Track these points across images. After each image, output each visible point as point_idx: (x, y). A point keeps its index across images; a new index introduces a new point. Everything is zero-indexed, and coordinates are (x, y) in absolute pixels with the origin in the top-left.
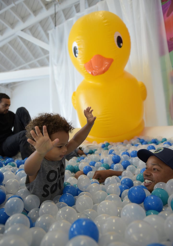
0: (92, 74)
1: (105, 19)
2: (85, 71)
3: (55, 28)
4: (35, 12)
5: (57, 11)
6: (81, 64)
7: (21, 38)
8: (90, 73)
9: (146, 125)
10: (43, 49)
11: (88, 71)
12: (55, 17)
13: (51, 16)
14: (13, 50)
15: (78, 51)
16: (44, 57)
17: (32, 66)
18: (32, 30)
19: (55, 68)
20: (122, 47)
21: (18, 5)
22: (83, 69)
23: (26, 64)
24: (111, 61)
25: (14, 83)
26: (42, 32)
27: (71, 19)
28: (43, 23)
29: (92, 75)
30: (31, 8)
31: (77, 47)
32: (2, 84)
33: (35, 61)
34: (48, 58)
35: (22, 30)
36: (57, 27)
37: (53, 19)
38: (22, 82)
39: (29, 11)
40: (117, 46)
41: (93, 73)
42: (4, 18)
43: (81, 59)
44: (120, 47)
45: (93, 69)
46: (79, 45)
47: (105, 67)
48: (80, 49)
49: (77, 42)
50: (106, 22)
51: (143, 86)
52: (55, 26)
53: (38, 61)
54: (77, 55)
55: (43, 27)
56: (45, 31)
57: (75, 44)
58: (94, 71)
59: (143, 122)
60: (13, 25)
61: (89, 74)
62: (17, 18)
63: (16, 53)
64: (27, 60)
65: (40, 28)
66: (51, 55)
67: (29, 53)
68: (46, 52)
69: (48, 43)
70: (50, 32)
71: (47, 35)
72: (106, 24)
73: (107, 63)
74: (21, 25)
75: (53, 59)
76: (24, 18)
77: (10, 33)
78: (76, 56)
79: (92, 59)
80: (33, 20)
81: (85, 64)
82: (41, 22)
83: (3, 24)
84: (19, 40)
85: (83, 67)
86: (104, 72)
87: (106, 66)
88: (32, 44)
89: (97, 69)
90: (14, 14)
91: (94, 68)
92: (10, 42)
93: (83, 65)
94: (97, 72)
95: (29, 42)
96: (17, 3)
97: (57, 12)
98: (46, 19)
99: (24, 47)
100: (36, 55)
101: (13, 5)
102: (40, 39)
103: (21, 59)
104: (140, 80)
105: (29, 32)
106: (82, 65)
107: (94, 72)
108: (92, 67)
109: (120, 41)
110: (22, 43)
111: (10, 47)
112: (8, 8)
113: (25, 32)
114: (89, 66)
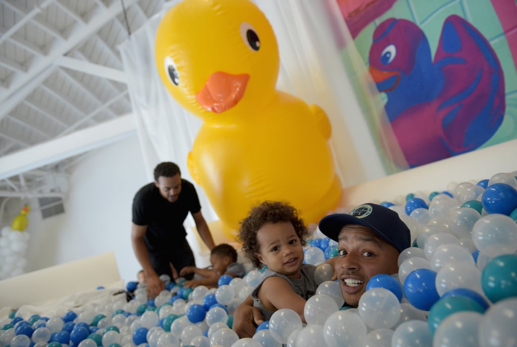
0: (213, 110)
1: (215, 4)
2: (200, 107)
3: (129, 38)
4: (85, 16)
5: (126, 6)
6: (189, 97)
7: (67, 70)
8: (210, 109)
9: (344, 185)
10: (115, 83)
11: (205, 106)
12: (125, 17)
13: (118, 17)
14: (55, 96)
15: (177, 72)
16: (120, 97)
17: (100, 119)
18: (86, 50)
19: (144, 113)
20: (261, 49)
21: (48, 8)
22: (195, 105)
23: (87, 118)
24: (245, 79)
25: (70, 160)
26: (107, 50)
27: (156, 16)
28: (104, 33)
29: (214, 114)
30: (76, 10)
31: (175, 66)
32: (46, 166)
33: (103, 108)
34: (127, 97)
35: (65, 55)
36: (133, 36)
37: (122, 22)
38: (86, 153)
39: (72, 16)
40: (250, 48)
41: (216, 108)
42: (26, 38)
43: (186, 87)
44: (256, 48)
45: (215, 102)
46: (176, 61)
47: (236, 92)
48: (179, 68)
49: (172, 57)
50: (220, 10)
51: (320, 112)
52: (130, 34)
53: (111, 107)
54: (177, 80)
55: (106, 40)
56: (113, 47)
57: (169, 62)
58: (215, 104)
59: (337, 181)
60: (44, 48)
61: (208, 111)
62: (51, 33)
63: (62, 100)
64: (86, 108)
65: (101, 44)
66: (131, 90)
67: (89, 96)
68: (121, 87)
69: (121, 69)
70: (121, 48)
71: (118, 54)
72: (219, 13)
73: (239, 84)
74: (62, 45)
75: (137, 98)
76: (64, 32)
77: (41, 64)
78: (176, 84)
79: (207, 83)
80: (82, 32)
81: (197, 94)
82: (100, 32)
83: (25, 51)
84: (64, 74)
85: (195, 101)
86: (235, 102)
87: (238, 89)
88: (91, 77)
89: (222, 100)
90: (42, 27)
91: (214, 98)
92: (46, 82)
93: (194, 97)
94: (223, 105)
95: (84, 74)
96: (44, 5)
97: (129, 8)
98: (109, 25)
99: (76, 84)
100: (103, 96)
101: (37, 11)
102: (106, 64)
103: (75, 110)
104: (311, 102)
105: (80, 55)
106: (191, 98)
107: (216, 106)
108: (211, 98)
109: (252, 38)
110: (70, 79)
111: (48, 91)
112: (28, 18)
113: (72, 57)
114: (206, 97)
